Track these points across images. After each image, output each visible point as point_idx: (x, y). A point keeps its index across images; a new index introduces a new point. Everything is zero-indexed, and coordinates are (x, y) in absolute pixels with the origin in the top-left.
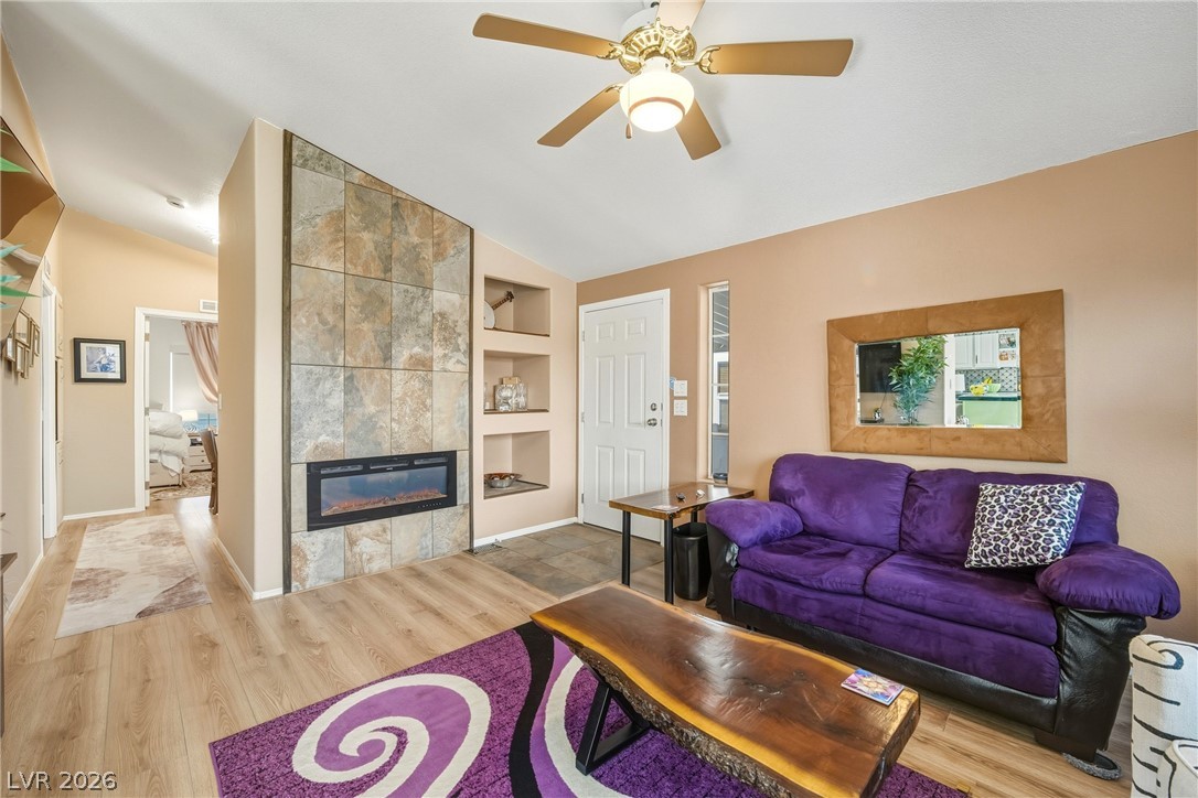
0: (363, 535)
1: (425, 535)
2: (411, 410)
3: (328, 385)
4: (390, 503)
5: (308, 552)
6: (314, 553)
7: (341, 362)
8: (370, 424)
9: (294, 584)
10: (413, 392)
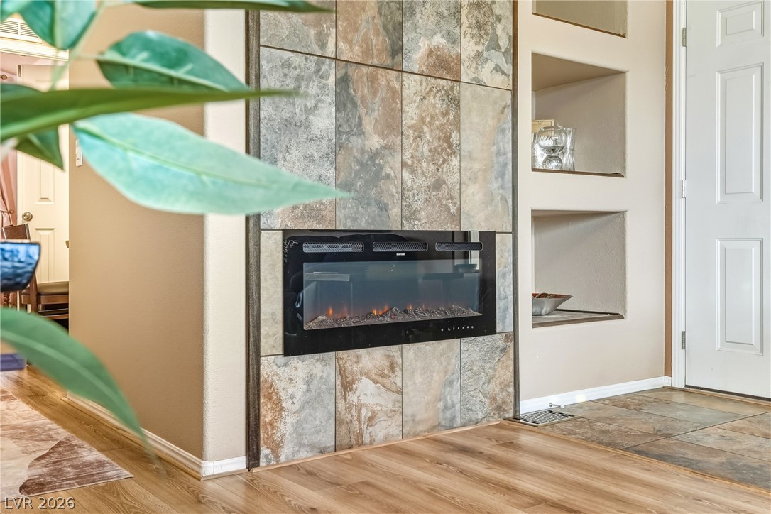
0: (363, 373)
1: (451, 383)
2: (430, 150)
3: (313, 89)
4: (400, 318)
5: (283, 395)
6: (293, 397)
7: (330, 51)
8: (371, 166)
9: (264, 451)
10: (433, 118)
